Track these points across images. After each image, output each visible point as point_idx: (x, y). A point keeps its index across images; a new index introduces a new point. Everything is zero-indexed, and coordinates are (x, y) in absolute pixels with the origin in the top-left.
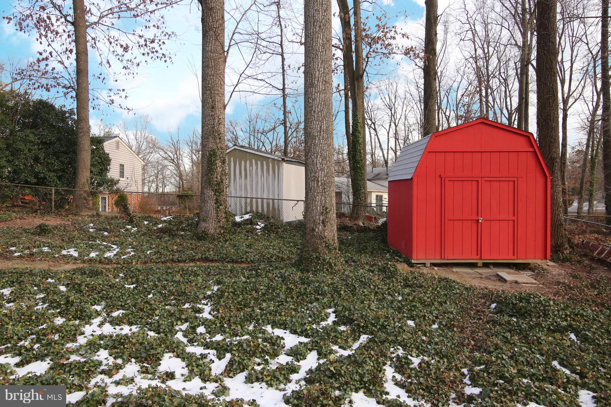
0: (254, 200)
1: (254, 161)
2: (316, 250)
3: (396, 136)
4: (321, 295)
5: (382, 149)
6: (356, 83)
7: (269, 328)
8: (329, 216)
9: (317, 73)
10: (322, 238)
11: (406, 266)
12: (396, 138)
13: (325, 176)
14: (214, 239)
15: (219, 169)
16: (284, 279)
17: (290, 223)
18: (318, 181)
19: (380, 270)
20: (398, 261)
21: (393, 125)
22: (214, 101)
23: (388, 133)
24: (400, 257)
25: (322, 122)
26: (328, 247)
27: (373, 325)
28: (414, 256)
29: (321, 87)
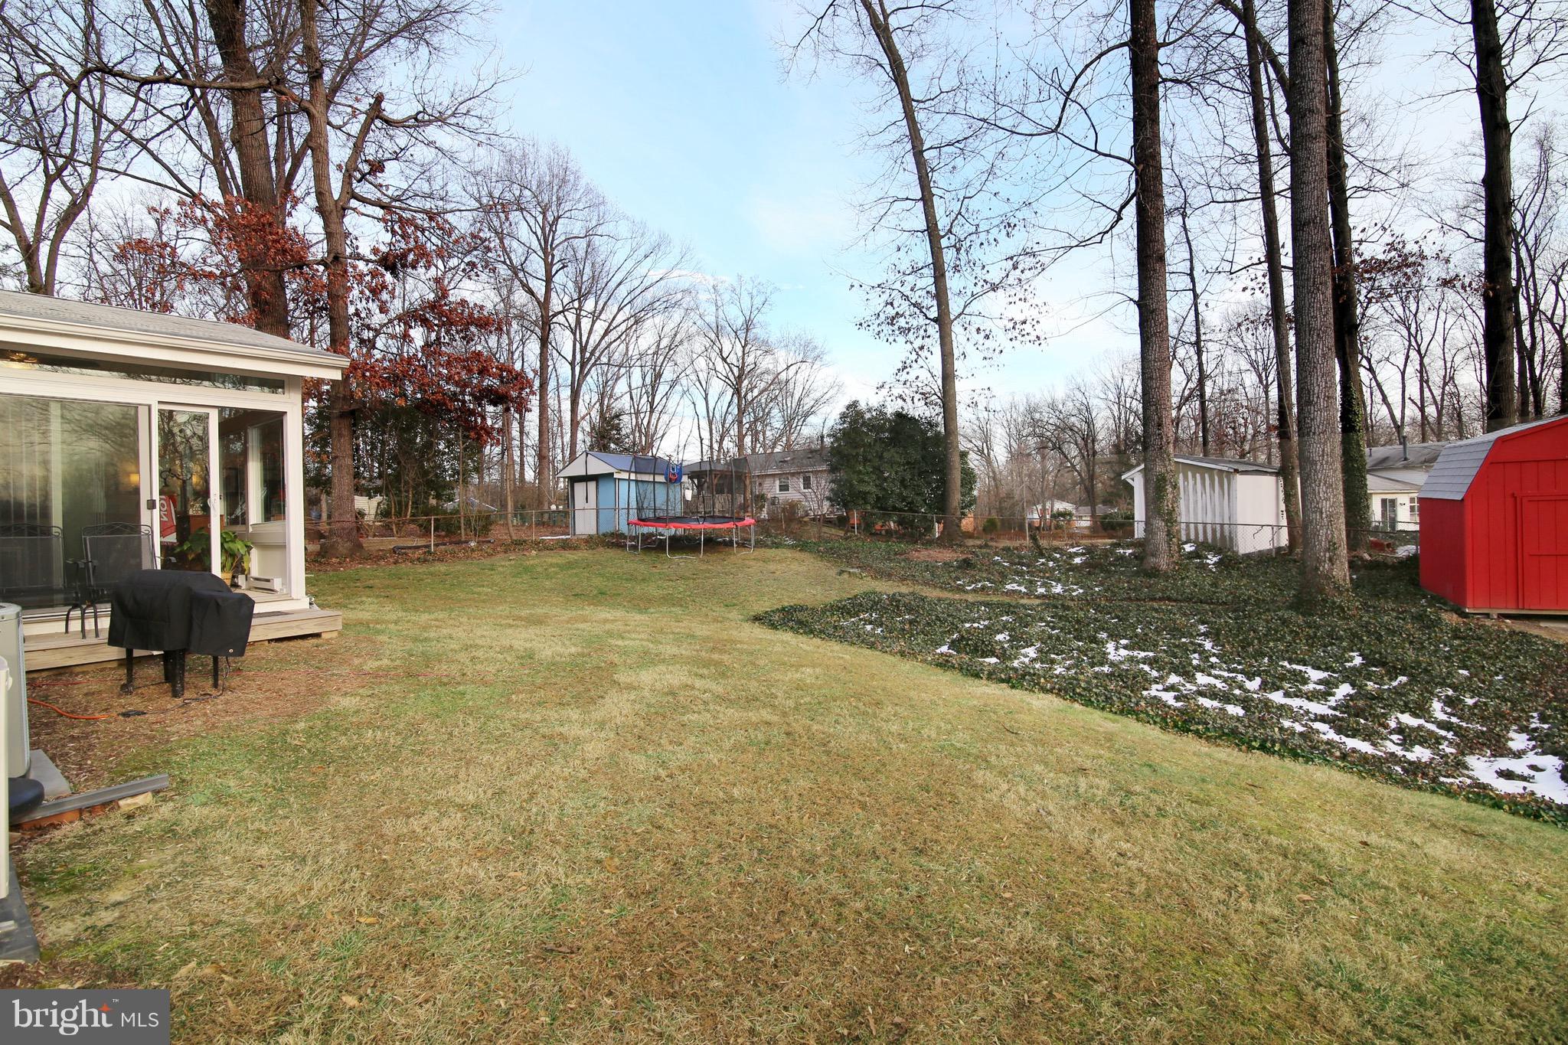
0: (1192, 526)
1: (1190, 474)
2: (1321, 591)
3: (1422, 376)
4: (1336, 639)
5: (1388, 406)
6: (1346, 339)
7: (1286, 663)
8: (1338, 552)
9: (1316, 388)
10: (1328, 577)
11: (1455, 616)
12: (1421, 381)
13: (1331, 507)
14: (1168, 577)
15: (1170, 496)
16: (1285, 622)
17: (1248, 556)
18: (1322, 513)
19: (1413, 618)
20: (1441, 609)
21: (1413, 354)
22: (1160, 418)
23: (1403, 374)
24: (1445, 604)
25: (1325, 443)
26: (1338, 588)
27: (1413, 668)
28: (1469, 602)
29: (1322, 403)
